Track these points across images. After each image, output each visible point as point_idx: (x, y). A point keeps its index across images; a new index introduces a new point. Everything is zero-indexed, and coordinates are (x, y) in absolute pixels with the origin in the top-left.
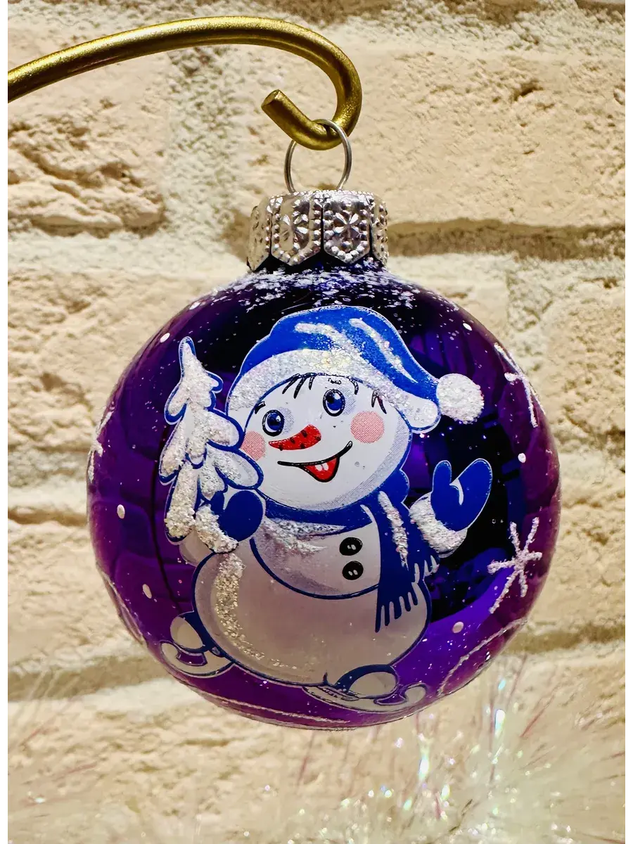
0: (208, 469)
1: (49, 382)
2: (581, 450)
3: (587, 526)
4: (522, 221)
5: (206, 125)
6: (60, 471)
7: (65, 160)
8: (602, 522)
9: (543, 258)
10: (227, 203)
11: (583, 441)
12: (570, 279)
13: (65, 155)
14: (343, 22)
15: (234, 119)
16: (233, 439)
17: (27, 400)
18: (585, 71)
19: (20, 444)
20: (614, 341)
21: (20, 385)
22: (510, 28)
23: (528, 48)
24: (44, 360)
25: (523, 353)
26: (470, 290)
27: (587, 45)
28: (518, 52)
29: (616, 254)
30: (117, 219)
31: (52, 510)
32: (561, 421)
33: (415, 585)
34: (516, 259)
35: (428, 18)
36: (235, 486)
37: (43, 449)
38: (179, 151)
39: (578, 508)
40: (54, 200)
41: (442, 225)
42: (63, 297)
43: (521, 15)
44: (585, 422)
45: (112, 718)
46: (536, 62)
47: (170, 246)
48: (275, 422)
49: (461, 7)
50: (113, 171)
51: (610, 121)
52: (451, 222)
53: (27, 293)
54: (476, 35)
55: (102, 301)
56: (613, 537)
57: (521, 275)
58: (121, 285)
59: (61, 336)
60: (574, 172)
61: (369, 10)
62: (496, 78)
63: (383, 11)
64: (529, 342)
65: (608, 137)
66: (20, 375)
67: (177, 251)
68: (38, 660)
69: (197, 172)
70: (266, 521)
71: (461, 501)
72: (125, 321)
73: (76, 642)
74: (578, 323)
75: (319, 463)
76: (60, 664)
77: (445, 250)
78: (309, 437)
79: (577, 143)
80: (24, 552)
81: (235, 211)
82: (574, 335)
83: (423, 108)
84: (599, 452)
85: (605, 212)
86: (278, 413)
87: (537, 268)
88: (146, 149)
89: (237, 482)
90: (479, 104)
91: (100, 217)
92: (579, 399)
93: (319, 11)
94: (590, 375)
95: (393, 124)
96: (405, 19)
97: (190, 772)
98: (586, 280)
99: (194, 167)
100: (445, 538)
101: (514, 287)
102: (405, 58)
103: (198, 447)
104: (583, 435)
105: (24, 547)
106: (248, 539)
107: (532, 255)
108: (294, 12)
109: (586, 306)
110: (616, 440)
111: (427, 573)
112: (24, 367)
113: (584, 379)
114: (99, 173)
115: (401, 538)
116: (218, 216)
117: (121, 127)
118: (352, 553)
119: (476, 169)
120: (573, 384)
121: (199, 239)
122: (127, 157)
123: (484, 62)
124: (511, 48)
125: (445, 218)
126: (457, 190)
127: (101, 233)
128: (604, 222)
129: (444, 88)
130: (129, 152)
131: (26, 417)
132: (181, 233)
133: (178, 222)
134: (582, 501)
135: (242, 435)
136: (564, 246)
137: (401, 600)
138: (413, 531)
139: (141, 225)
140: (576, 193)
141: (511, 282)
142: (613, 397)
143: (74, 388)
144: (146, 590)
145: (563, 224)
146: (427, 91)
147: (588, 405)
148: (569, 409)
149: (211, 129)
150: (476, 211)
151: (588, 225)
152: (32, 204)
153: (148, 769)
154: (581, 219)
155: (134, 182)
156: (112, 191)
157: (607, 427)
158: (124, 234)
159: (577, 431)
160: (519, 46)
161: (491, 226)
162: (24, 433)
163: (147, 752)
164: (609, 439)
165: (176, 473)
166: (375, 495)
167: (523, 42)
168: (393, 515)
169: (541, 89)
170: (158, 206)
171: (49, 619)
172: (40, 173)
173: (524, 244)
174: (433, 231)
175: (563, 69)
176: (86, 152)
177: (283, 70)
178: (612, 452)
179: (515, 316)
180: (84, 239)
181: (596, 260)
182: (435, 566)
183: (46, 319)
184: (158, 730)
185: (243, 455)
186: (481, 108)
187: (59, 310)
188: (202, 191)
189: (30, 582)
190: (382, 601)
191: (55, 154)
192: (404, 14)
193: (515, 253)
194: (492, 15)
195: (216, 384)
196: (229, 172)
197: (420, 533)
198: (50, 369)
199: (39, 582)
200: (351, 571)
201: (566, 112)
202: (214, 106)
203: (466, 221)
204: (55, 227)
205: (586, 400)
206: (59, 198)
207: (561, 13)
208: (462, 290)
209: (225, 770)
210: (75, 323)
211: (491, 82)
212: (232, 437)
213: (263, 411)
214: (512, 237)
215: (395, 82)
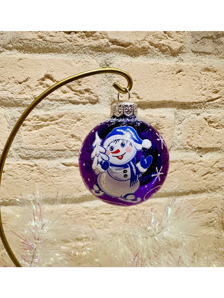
0: (100, 157)
1: (73, 136)
2: (191, 152)
3: (192, 168)
4: (178, 101)
5: (107, 80)
6: (75, 155)
7: (76, 88)
8: (195, 168)
9: (183, 109)
10: (112, 97)
11: (191, 149)
12: (189, 114)
13: (77, 87)
14: (138, 56)
15: (114, 79)
16: (104, 152)
17: (68, 140)
18: (193, 67)
19: (67, 149)
20: (199, 127)
21: (66, 137)
22: (176, 57)
23: (180, 62)
24: (71, 131)
25: (178, 130)
26: (166, 116)
27: (194, 61)
28: (178, 63)
29: (200, 108)
30: (88, 101)
31: (73, 164)
32: (186, 145)
33: (137, 179)
34: (177, 109)
35: (158, 55)
36: (104, 160)
37: (71, 151)
38: (102, 86)
39: (189, 164)
40: (74, 97)
41: (160, 102)
42: (76, 118)
43: (179, 54)
44: (192, 145)
45: (86, 208)
46: (182, 65)
47: (100, 107)
48: (112, 148)
49: (165, 53)
50: (87, 90)
51: (199, 78)
52: (162, 101)
53: (68, 117)
54: (169, 59)
55: (84, 119)
56: (197, 171)
57: (178, 113)
58: (88, 115)
59: (76, 126)
60: (190, 90)
61: (144, 54)
62: (173, 69)
63: (147, 54)
64: (179, 128)
65: (198, 82)
66: (67, 135)
67: (101, 108)
68: (70, 195)
69: (105, 90)
70: (110, 167)
71: (146, 163)
72: (89, 123)
73: (78, 192)
74: (191, 123)
75: (120, 156)
76: (75, 196)
77: (161, 107)
78: (118, 151)
79: (191, 83)
80: (67, 172)
81: (114, 99)
82: (189, 126)
83: (156, 76)
84: (195, 152)
85: (197, 99)
86: (112, 147)
87: (181, 111)
88: (94, 86)
89: (105, 159)
90: (169, 75)
91: (84, 100)
92: (190, 140)
93: (133, 54)
94: (193, 135)
95: (149, 79)
96: (152, 56)
97: (102, 220)
98: (193, 114)
99: (105, 89)
100: (143, 170)
101: (176, 115)
102: (152, 65)
103: (98, 153)
104: (191, 148)
105: (67, 171)
106: (107, 170)
107: (180, 109)
108: (128, 54)
109: (192, 120)
110: (198, 149)
111: (139, 176)
112: (67, 133)
113: (191, 136)
114: (84, 91)
115: (134, 170)
116: (110, 100)
117: (89, 81)
118: (125, 173)
119: (168, 89)
120: (189, 137)
121: (106, 105)
122: (90, 87)
123: (170, 65)
124: (176, 62)
125: (161, 100)
126: (163, 94)
127: (84, 104)
128: (197, 101)
129: (161, 71)
130: (91, 87)
131: (68, 144)
132: (102, 104)
133: (101, 101)
134: (191, 163)
135: (106, 151)
136: (188, 106)
137: (135, 181)
138: (137, 168)
139: (92, 102)
140: (190, 95)
141: (175, 114)
142: (198, 140)
143: (78, 137)
144: (89, 179)
145: (187, 101)
146: (157, 72)
147: (192, 142)
148: (188, 142)
149: (109, 81)
150: (167, 98)
151: (193, 102)
152: (69, 98)
153: (93, 219)
154: (192, 100)
155: (92, 93)
156: (87, 95)
157: (197, 147)
158: (89, 104)
159: (190, 147)
160: (178, 61)
161: (171, 102)
162: (67, 147)
163: (93, 215)
164: (197, 149)
165: (94, 158)
166: (130, 162)
167: (179, 61)
168: (133, 166)
169: (183, 71)
170: (97, 98)
171: (72, 187)
172: (71, 91)
173: (178, 106)
174: (158, 103)
175: (188, 66)
176: (81, 86)
177: (125, 68)
178: (198, 152)
179: (176, 122)
180: (81, 105)
181: (195, 109)
182: (141, 175)
183: (72, 122)
184: (96, 211)
185: (106, 154)
186: (169, 76)
187: (75, 121)
188: (107, 94)
189: (69, 179)
190: (131, 182)
191: (74, 87)
192: (152, 55)
193: (176, 108)
194: (172, 55)
195: (101, 141)
196: (112, 90)
197: (138, 169)
198: (73, 133)
199: (70, 179)
200: (126, 176)
201: (189, 76)
202: (109, 76)
203: (165, 101)
204: (75, 103)
205: (192, 141)
206: (75, 96)
207: (188, 54)
208: (164, 116)
209: (110, 220)
210: (79, 123)
211: (172, 70)
212: (104, 151)
213: (110, 146)
214: (176, 104)
215: (150, 70)
